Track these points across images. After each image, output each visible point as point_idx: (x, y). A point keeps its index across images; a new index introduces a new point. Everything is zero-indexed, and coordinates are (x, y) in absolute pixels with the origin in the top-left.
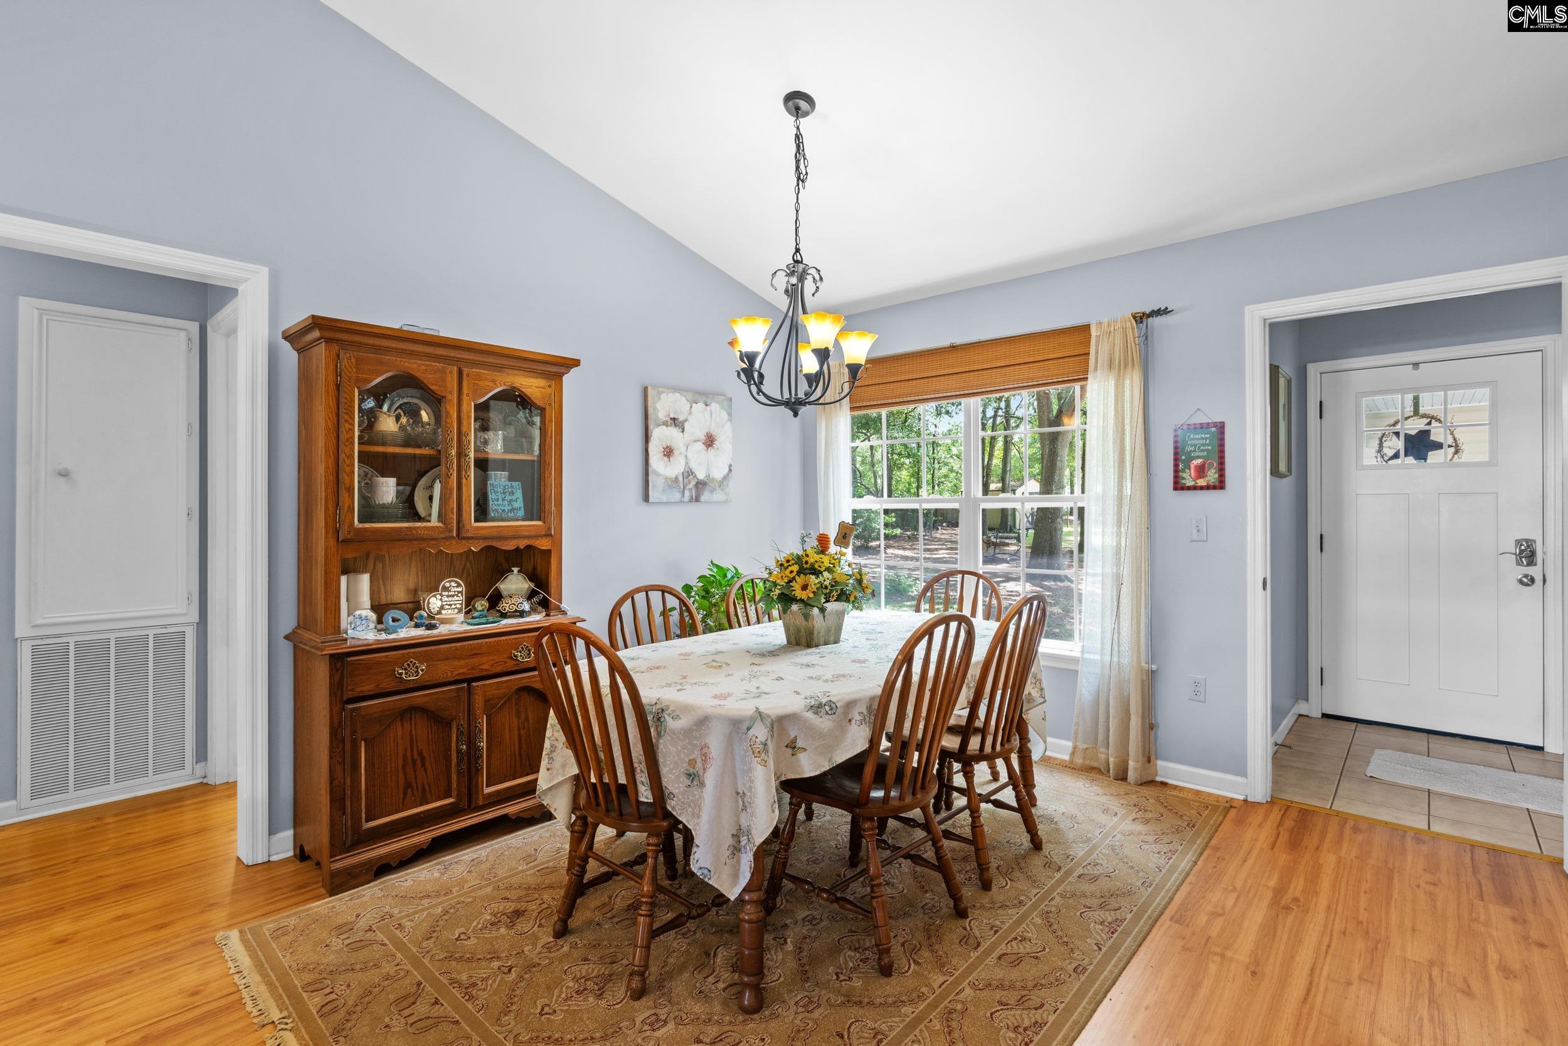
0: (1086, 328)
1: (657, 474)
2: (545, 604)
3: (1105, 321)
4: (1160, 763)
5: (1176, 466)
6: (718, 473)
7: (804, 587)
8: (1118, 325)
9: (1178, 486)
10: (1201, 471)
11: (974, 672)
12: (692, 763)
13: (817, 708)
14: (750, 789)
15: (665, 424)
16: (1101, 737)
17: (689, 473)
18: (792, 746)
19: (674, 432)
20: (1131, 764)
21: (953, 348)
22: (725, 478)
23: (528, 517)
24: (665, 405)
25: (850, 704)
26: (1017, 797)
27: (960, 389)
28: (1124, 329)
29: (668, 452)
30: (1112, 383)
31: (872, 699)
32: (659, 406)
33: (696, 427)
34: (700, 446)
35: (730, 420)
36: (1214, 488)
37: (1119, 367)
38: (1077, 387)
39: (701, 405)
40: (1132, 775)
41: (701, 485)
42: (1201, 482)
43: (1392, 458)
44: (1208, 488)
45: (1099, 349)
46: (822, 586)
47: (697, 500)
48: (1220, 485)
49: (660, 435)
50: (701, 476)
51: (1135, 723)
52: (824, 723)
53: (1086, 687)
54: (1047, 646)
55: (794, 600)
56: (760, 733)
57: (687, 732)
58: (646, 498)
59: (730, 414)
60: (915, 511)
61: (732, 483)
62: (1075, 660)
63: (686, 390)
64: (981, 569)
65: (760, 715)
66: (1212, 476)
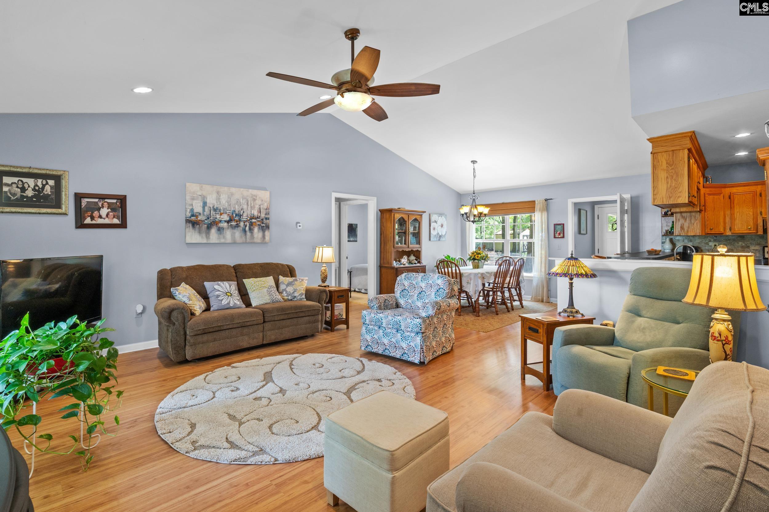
0: (534, 201)
1: (432, 234)
2: (419, 262)
3: (539, 200)
4: (551, 299)
5: (554, 233)
6: (444, 234)
7: (478, 257)
8: (541, 201)
9: (555, 237)
10: (559, 234)
11: (510, 272)
12: (468, 280)
13: (487, 273)
14: (478, 284)
15: (434, 222)
16: (538, 293)
17: (438, 234)
18: (484, 278)
19: (435, 224)
20: (544, 298)
21: (503, 203)
22: (445, 235)
23: (417, 244)
24: (434, 218)
25: (491, 273)
26: (519, 298)
27: (505, 213)
28: (543, 202)
29: (434, 229)
30: (540, 214)
31: (495, 272)
32: (432, 218)
33: (439, 223)
34: (440, 227)
35: (446, 220)
36: (562, 238)
37: (542, 211)
38: (533, 214)
39: (440, 217)
40: (544, 301)
41: (440, 236)
42: (559, 236)
43: (615, 230)
44: (561, 238)
45: (537, 207)
46: (481, 257)
47: (439, 240)
48: (563, 237)
49: (433, 225)
50: (440, 234)
51: (545, 289)
52: (488, 275)
53: (535, 283)
54: (525, 274)
55: (476, 259)
56: (480, 275)
57: (467, 276)
58: (430, 240)
59: (446, 219)
60: (493, 243)
61: (446, 236)
62: (532, 277)
63: (438, 214)
64: (510, 256)
65: (479, 273)
66: (562, 235)
